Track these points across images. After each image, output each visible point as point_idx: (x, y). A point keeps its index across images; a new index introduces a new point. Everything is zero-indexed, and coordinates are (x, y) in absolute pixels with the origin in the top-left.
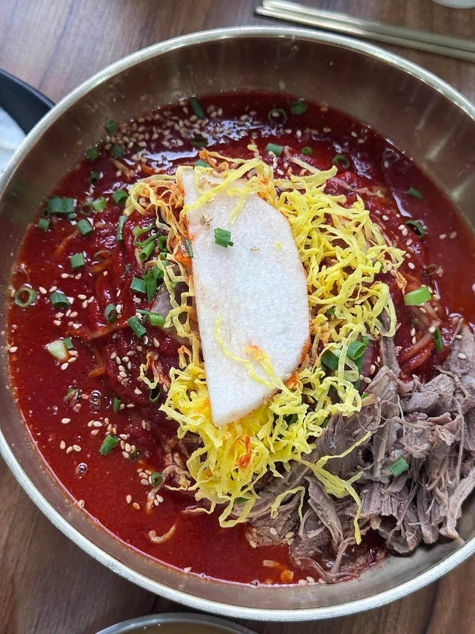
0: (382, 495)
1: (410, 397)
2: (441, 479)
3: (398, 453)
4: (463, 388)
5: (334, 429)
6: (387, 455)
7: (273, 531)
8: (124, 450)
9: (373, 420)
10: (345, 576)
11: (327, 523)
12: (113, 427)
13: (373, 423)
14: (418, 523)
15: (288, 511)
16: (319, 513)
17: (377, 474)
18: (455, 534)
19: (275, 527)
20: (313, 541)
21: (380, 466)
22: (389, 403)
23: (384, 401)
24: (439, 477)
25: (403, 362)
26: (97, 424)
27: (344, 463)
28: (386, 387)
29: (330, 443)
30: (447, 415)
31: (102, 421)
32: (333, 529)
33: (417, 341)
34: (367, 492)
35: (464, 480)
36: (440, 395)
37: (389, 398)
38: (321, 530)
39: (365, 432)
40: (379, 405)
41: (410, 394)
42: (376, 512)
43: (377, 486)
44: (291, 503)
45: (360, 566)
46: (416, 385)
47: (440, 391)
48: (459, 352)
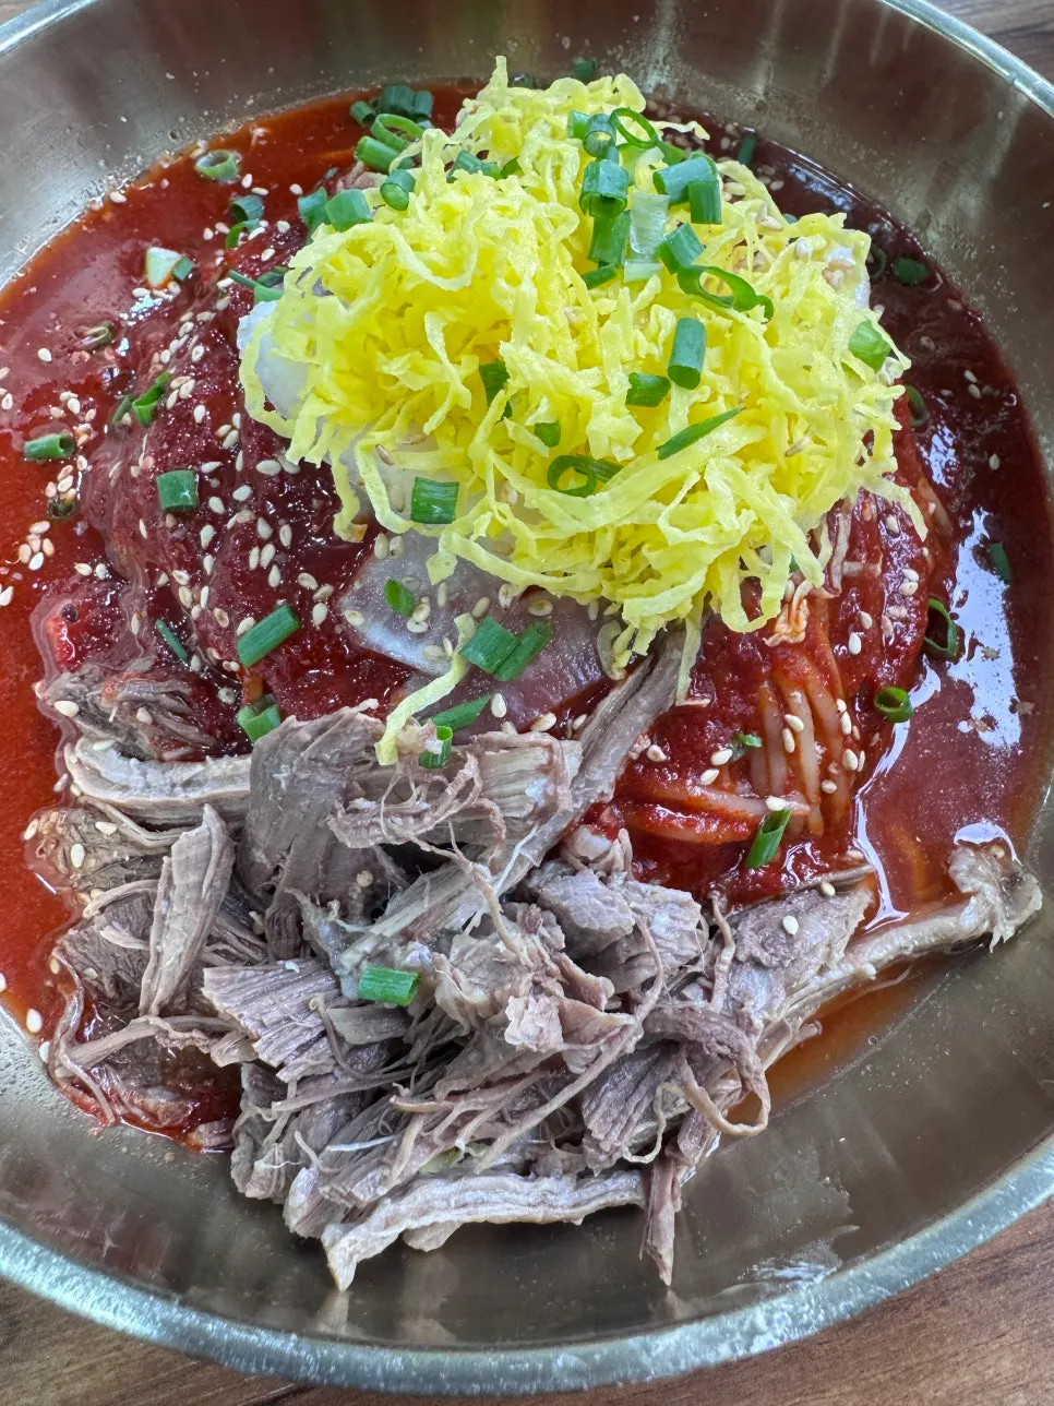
0: (306, 1009)
1: (574, 873)
2: (448, 1112)
3: (421, 957)
4: (721, 984)
5: (313, 740)
6: (406, 936)
7: (77, 854)
8: (56, 482)
9: (418, 816)
10: (87, 1091)
11: (158, 944)
12: (88, 432)
13: (411, 820)
14: (312, 1155)
15: (134, 844)
16: (159, 907)
17: (349, 959)
18: (344, 1275)
19: (87, 851)
20: (110, 951)
21: (367, 946)
22: (497, 818)
23: (487, 803)
24: (446, 1104)
25: (635, 789)
26: (75, 405)
27: (292, 852)
28: (521, 775)
29: (279, 765)
30: (605, 986)
31: (84, 409)
32: (155, 969)
33: (716, 785)
34: (292, 971)
35: (513, 1181)
36: (636, 928)
37: (511, 809)
38: (137, 945)
39: (374, 820)
40: (462, 795)
41: (579, 864)
42: (249, 1025)
43: (325, 981)
44: (152, 835)
45: (144, 1108)
46: (609, 858)
47: (649, 924)
48: (796, 914)
